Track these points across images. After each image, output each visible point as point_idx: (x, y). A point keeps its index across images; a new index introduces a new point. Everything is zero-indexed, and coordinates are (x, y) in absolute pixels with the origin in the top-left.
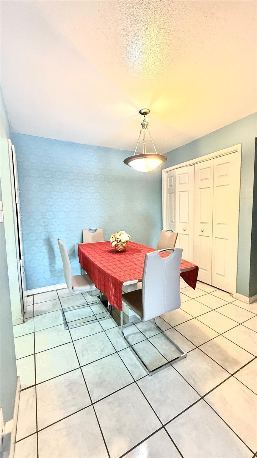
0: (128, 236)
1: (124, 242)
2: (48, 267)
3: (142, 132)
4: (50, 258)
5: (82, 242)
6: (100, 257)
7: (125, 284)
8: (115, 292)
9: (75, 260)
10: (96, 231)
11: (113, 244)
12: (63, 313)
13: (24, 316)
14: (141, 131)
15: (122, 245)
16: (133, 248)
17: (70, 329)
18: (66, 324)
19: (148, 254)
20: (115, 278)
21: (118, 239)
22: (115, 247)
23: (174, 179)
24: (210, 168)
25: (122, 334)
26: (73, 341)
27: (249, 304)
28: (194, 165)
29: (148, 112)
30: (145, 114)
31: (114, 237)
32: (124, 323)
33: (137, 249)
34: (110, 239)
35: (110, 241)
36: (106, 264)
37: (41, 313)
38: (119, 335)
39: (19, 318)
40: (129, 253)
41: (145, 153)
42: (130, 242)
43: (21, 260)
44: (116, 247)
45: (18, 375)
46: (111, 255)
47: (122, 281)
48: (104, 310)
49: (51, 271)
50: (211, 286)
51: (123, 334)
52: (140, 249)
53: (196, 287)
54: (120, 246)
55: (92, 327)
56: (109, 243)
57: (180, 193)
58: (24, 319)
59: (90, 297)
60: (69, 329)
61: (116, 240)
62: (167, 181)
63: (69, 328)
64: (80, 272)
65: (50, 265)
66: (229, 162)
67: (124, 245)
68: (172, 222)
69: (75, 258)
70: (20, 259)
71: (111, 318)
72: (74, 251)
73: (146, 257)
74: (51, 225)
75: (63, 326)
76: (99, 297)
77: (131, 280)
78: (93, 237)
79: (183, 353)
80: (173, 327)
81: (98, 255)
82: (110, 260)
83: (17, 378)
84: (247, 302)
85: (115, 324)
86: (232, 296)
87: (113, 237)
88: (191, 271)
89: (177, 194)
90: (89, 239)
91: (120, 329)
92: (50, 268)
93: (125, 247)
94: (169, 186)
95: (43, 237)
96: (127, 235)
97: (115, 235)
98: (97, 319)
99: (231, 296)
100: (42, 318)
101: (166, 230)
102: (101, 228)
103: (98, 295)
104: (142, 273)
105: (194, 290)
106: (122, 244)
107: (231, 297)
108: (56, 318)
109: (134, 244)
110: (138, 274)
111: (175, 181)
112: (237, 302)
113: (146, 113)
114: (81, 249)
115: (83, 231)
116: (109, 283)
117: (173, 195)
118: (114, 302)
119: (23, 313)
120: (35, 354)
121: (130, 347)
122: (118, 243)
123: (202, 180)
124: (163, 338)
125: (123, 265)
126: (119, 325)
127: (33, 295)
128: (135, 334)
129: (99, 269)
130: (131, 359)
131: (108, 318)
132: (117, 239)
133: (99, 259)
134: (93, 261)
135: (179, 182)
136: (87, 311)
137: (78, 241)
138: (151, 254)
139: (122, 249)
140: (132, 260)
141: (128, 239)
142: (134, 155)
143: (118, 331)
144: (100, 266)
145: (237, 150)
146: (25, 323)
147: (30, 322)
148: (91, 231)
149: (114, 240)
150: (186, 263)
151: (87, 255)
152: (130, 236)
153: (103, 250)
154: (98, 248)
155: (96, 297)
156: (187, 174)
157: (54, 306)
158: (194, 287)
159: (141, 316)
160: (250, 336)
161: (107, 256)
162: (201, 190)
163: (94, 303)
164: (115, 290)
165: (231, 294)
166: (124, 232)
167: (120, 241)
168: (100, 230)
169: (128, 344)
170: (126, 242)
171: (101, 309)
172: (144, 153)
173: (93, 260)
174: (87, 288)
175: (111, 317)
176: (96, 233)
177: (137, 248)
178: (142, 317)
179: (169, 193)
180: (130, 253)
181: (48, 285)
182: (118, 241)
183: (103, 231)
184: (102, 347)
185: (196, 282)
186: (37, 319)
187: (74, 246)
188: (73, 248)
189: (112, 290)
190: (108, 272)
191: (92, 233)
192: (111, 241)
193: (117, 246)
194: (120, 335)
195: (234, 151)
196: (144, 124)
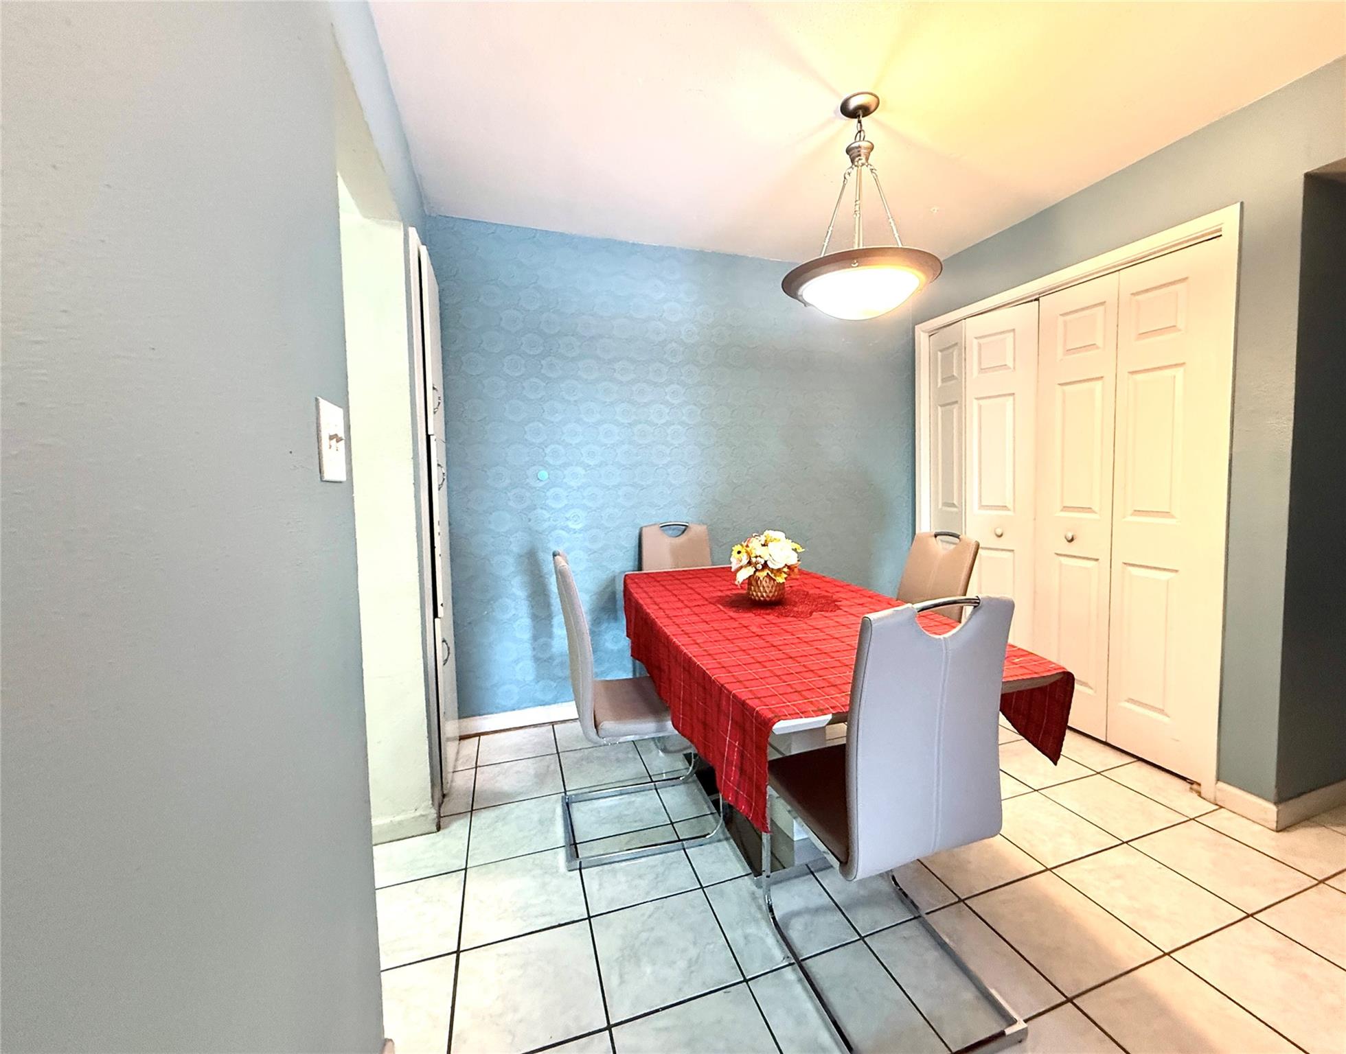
0: (795, 550)
1: (779, 570)
2: (528, 646)
3: (852, 179)
4: (535, 617)
5: (640, 568)
6: (695, 618)
7: (780, 727)
8: (742, 755)
9: (613, 624)
10: (685, 530)
11: (742, 576)
12: (567, 806)
13: (440, 806)
14: (847, 176)
15: (771, 578)
16: (811, 592)
17: (585, 868)
18: (573, 846)
19: (872, 616)
20: (743, 703)
21: (759, 559)
22: (746, 586)
23: (960, 354)
24: (1101, 308)
25: (765, 908)
26: (589, 918)
27: (1278, 831)
28: (1037, 299)
29: (872, 108)
30: (860, 112)
31: (743, 551)
32: (777, 864)
33: (824, 597)
34: (732, 559)
35: (731, 567)
36: (712, 648)
37: (498, 800)
38: (753, 909)
39: (423, 813)
40: (796, 609)
41: (861, 247)
42: (801, 572)
43: (436, 620)
44: (749, 589)
45: (387, 1036)
46: (732, 614)
47: (771, 715)
48: (705, 806)
49: (536, 659)
50: (1106, 744)
51: (771, 909)
52: (835, 597)
53: (1061, 753)
54: (764, 583)
55: (660, 869)
56: (729, 574)
57: (982, 402)
58: (439, 817)
59: (661, 754)
60: (580, 869)
61: (750, 563)
62: (932, 361)
63: (580, 863)
64: (630, 666)
65: (535, 638)
66: (1185, 279)
67: (780, 579)
68: (953, 505)
69: (616, 619)
70: (436, 615)
71: (727, 839)
72: (613, 595)
73: (865, 626)
74: (542, 508)
75: (562, 855)
76: (688, 757)
77: (805, 714)
78: (675, 552)
79: (1012, 1022)
80: (963, 901)
81: (687, 611)
82: (727, 634)
83: (385, 1045)
84: (1266, 820)
85: (744, 867)
86: (1199, 794)
87: (739, 552)
88: (1039, 689)
89: (973, 407)
90: (660, 559)
91: (759, 886)
92: (534, 649)
93: (784, 588)
94: (939, 380)
95: (515, 549)
96: (790, 545)
97: (747, 546)
98: (680, 840)
99: (1191, 788)
100: (498, 819)
101: (933, 534)
102: (702, 523)
103: (685, 752)
104: (849, 687)
105: (1056, 764)
106: (772, 576)
107: (1195, 795)
108: (541, 822)
109: (814, 577)
110: (832, 690)
111: (963, 360)
112: (1222, 820)
113: (865, 110)
114: (633, 589)
115: (644, 529)
116: (722, 718)
117: (955, 411)
118: (738, 793)
119: (438, 795)
120: (458, 952)
121: (796, 966)
122: (757, 574)
123: (1069, 351)
124: (925, 942)
125: (774, 654)
126: (756, 870)
127: (479, 735)
128: (817, 911)
129: (689, 665)
130: (800, 1020)
131: (719, 841)
132: (754, 560)
133: (687, 628)
134: (669, 634)
135: (980, 363)
136: (646, 805)
137: (623, 564)
138: (886, 617)
139: (771, 595)
140: (810, 636)
141: (793, 560)
142: (822, 256)
143: (753, 893)
144: (690, 651)
145: (1220, 230)
146: (440, 832)
147: (458, 828)
148: (671, 532)
149: (745, 561)
150: (1018, 657)
151: (652, 611)
152: (800, 550)
153: (706, 596)
154: (691, 588)
155: (681, 756)
156: (1012, 334)
157: (541, 778)
158: (1053, 753)
159: (843, 859)
160: (1304, 977)
161: (720, 615)
162: (1067, 388)
163: (673, 780)
164: (743, 746)
165: (1192, 783)
166: (780, 535)
167: (765, 566)
168: (697, 529)
169: (790, 955)
170: (786, 570)
171: (696, 803)
172: (856, 248)
173: (669, 631)
174: (646, 728)
175: (729, 835)
176: (684, 538)
177: (826, 594)
178: (846, 863)
179: (941, 406)
180: (800, 608)
181: (524, 705)
182: (759, 567)
183: (711, 530)
184: (693, 952)
185: (1064, 734)
186: (481, 819)
187: (613, 580)
188: (607, 587)
189: (730, 745)
190: (719, 676)
191: (671, 536)
192: (734, 567)
193: (754, 583)
194: (760, 908)
195: (1209, 234)
196: (859, 147)
